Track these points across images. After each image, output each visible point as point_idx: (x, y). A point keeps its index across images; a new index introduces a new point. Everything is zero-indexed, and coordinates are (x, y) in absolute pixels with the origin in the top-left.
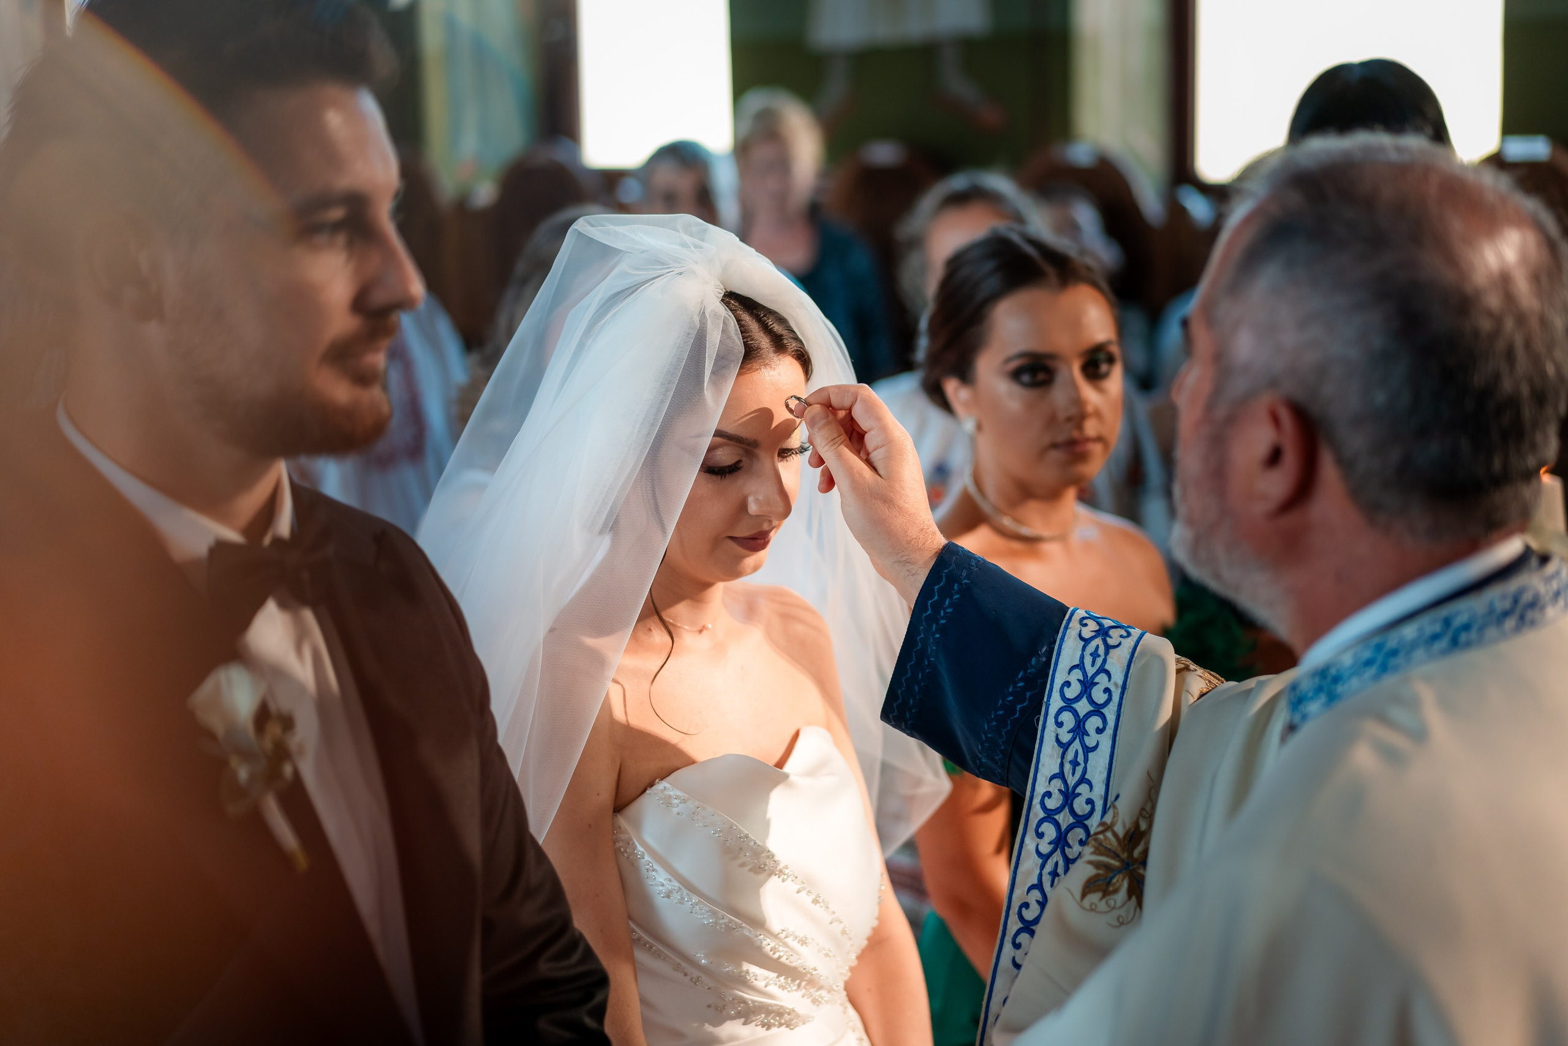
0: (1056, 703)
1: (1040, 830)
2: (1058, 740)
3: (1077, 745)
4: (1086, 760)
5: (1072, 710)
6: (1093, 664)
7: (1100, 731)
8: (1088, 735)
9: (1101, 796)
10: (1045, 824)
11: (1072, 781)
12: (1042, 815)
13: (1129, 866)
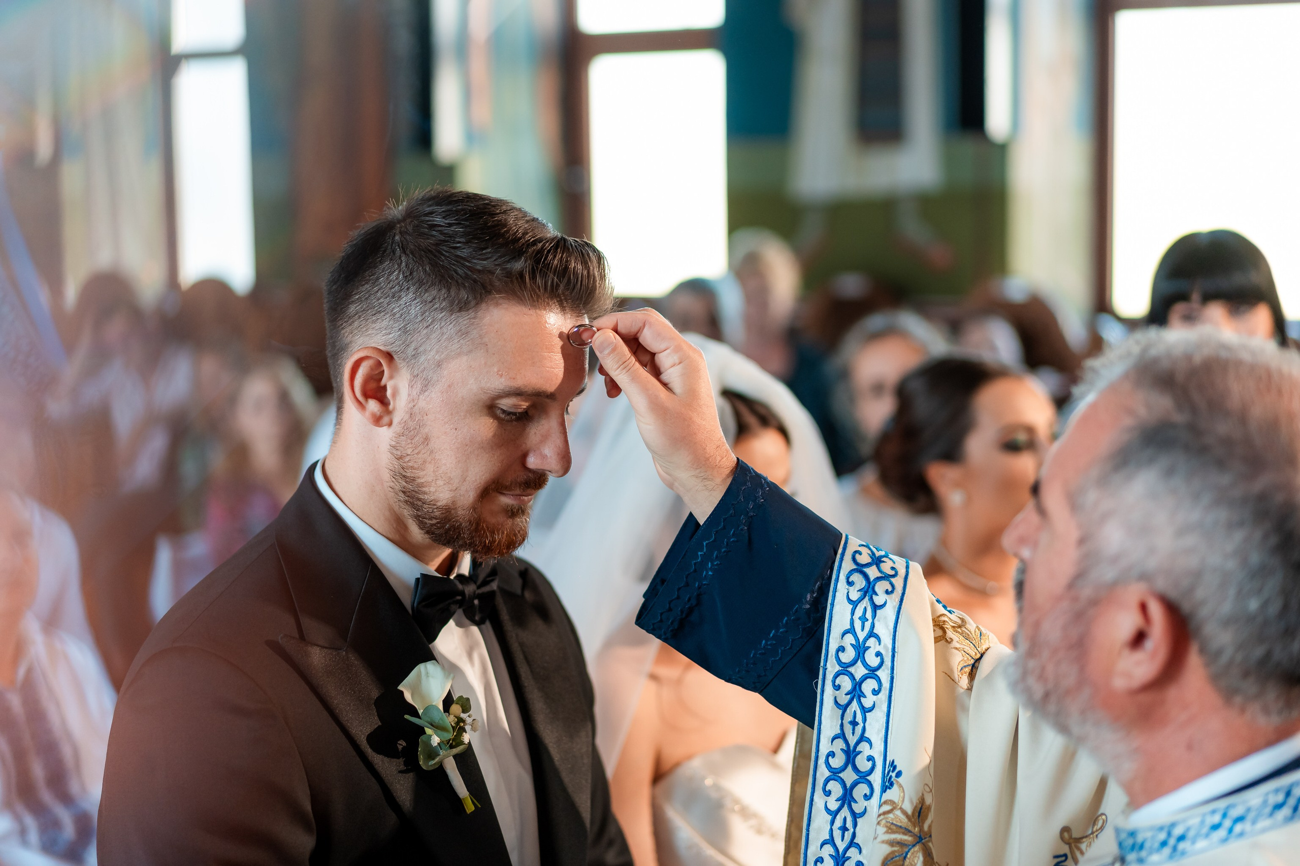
0: (832, 667)
1: (827, 788)
2: (836, 702)
3: (855, 705)
4: (865, 720)
5: (849, 674)
6: (863, 629)
7: (876, 692)
8: (865, 697)
9: (881, 751)
10: (831, 782)
11: (852, 740)
12: (827, 774)
13: (922, 839)
